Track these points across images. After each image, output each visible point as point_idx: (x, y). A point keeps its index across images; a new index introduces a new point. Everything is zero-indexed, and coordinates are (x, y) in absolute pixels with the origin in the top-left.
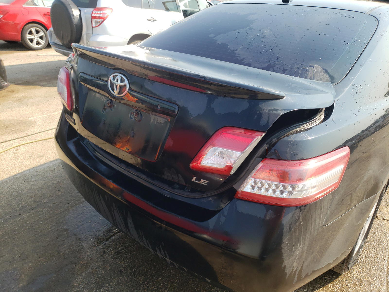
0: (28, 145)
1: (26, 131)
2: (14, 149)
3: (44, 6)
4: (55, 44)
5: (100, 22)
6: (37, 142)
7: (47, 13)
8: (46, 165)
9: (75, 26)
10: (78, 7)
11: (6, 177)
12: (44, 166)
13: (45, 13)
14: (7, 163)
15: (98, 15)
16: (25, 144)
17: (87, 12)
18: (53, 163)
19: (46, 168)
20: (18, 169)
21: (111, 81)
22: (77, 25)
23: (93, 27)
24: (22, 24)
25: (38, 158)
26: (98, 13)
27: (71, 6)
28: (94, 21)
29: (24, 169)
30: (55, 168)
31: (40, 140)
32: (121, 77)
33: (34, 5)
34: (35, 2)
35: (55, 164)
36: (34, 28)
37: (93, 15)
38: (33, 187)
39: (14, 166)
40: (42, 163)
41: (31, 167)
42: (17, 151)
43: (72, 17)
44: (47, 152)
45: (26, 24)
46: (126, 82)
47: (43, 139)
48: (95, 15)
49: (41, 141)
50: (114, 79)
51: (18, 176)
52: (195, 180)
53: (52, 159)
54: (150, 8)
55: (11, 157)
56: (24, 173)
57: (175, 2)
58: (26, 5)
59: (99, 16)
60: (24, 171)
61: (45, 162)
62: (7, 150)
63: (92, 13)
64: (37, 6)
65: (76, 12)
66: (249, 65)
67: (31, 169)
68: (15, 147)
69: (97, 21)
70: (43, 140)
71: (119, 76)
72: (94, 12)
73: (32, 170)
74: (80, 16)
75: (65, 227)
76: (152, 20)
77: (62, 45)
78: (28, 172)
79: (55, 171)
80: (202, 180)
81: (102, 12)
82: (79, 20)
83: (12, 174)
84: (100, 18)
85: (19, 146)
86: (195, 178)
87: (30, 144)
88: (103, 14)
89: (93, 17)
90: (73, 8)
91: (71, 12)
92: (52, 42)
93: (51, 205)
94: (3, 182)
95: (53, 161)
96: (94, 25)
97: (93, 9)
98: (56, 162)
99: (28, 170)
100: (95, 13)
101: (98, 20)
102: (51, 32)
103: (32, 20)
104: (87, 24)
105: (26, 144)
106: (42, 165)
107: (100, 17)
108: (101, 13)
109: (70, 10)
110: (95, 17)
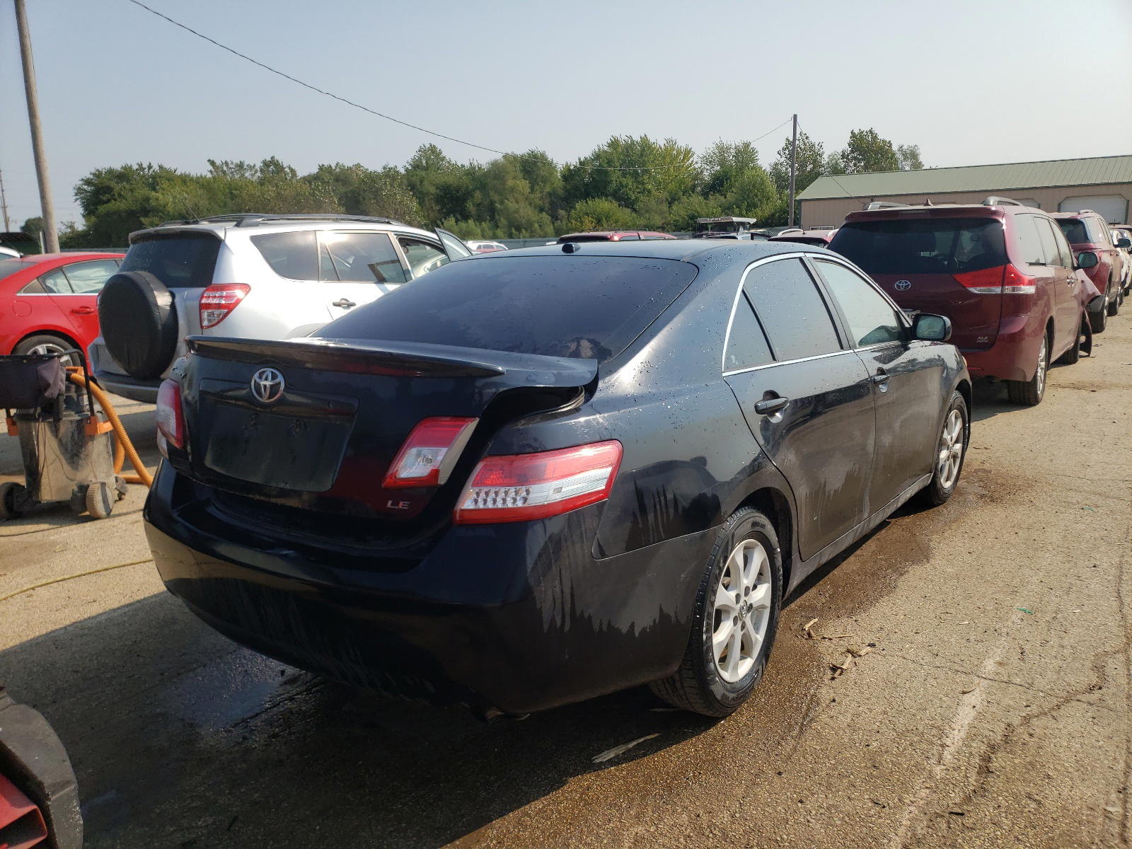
0: (55, 585)
1: (46, 562)
2: (23, 595)
3: (73, 292)
4: (108, 375)
5: (219, 315)
6: (76, 579)
7: (81, 307)
8: (103, 617)
9: (160, 327)
10: (168, 286)
11: (12, 644)
12: (98, 619)
13: (74, 309)
14: (10, 620)
15: (215, 301)
16: (47, 584)
17: (188, 296)
18: (119, 611)
19: (104, 622)
20: (37, 629)
21: (255, 381)
22: (164, 326)
23: (202, 327)
24: (13, 338)
25: (82, 605)
26: (215, 297)
27: (151, 285)
28: (205, 314)
29: (51, 628)
30: (126, 619)
31: (83, 573)
32: (272, 372)
33: (46, 292)
34: (48, 284)
35: (125, 613)
36: (44, 345)
37: (204, 301)
38: (77, 656)
39: (28, 624)
40: (94, 614)
41: (68, 622)
42: (31, 599)
43: (155, 309)
44: (102, 593)
45: (23, 336)
46: (280, 379)
47: (91, 571)
48: (207, 302)
49: (86, 576)
50: (260, 377)
51: (40, 640)
52: (392, 505)
53: (116, 605)
54: (339, 280)
55: (17, 609)
56: (53, 634)
57: (398, 264)
58: (25, 292)
59: (217, 302)
60: (53, 632)
61: (101, 612)
62: (5, 599)
63: (202, 297)
64: (55, 292)
65: (163, 299)
66: (485, 347)
67: (70, 625)
68: (25, 591)
69: (213, 314)
70: (89, 573)
71: (269, 371)
72: (205, 295)
73: (71, 628)
74: (173, 305)
75: (158, 710)
76: (345, 304)
77: (129, 375)
78: (62, 632)
79: (127, 625)
80: (401, 503)
81: (224, 293)
82: (169, 315)
83: (25, 639)
84: (219, 306)
85: (33, 589)
86: (390, 502)
87: (61, 583)
88: (226, 297)
89: (204, 307)
90: (157, 291)
91: (151, 299)
92: (97, 370)
93: (124, 680)
94: (7, 654)
95: (119, 608)
96: (205, 323)
97: (205, 289)
98: (126, 609)
99: (61, 629)
100: (209, 297)
101: (217, 312)
102: (97, 347)
103: (39, 326)
104: (189, 323)
105: (50, 583)
106: (94, 617)
107: (219, 304)
108: (221, 297)
109: (148, 295)
110: (208, 306)
